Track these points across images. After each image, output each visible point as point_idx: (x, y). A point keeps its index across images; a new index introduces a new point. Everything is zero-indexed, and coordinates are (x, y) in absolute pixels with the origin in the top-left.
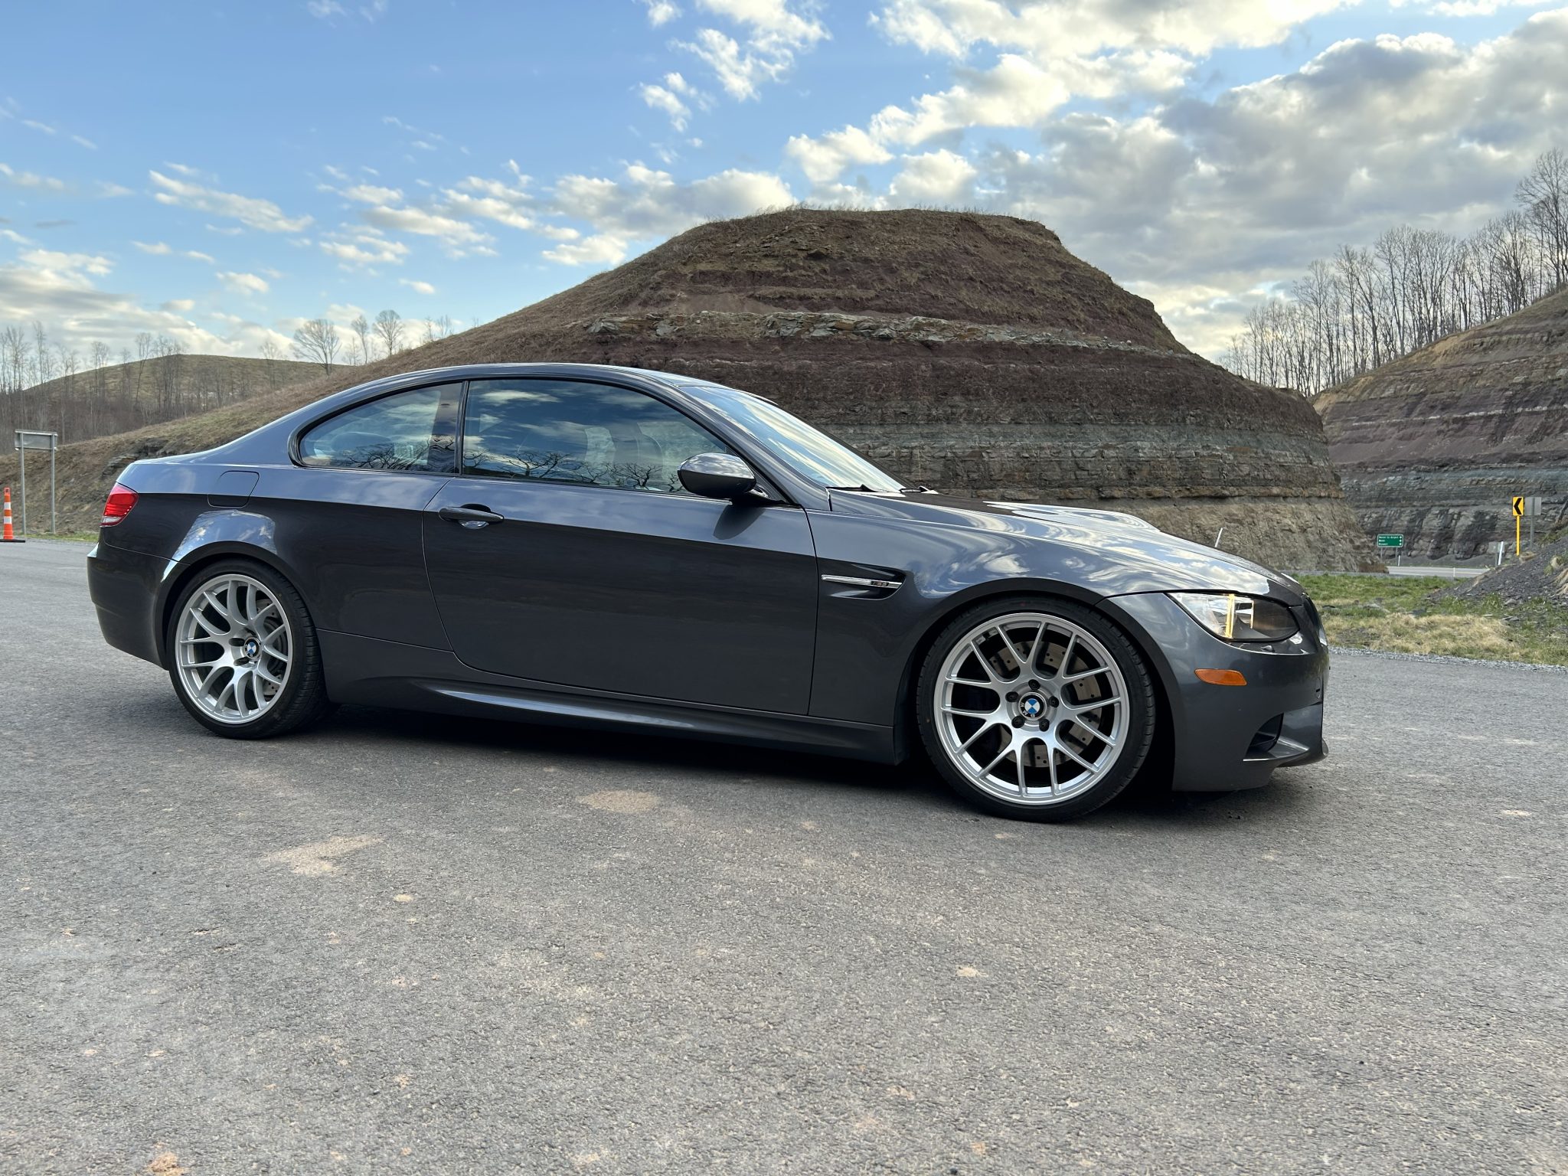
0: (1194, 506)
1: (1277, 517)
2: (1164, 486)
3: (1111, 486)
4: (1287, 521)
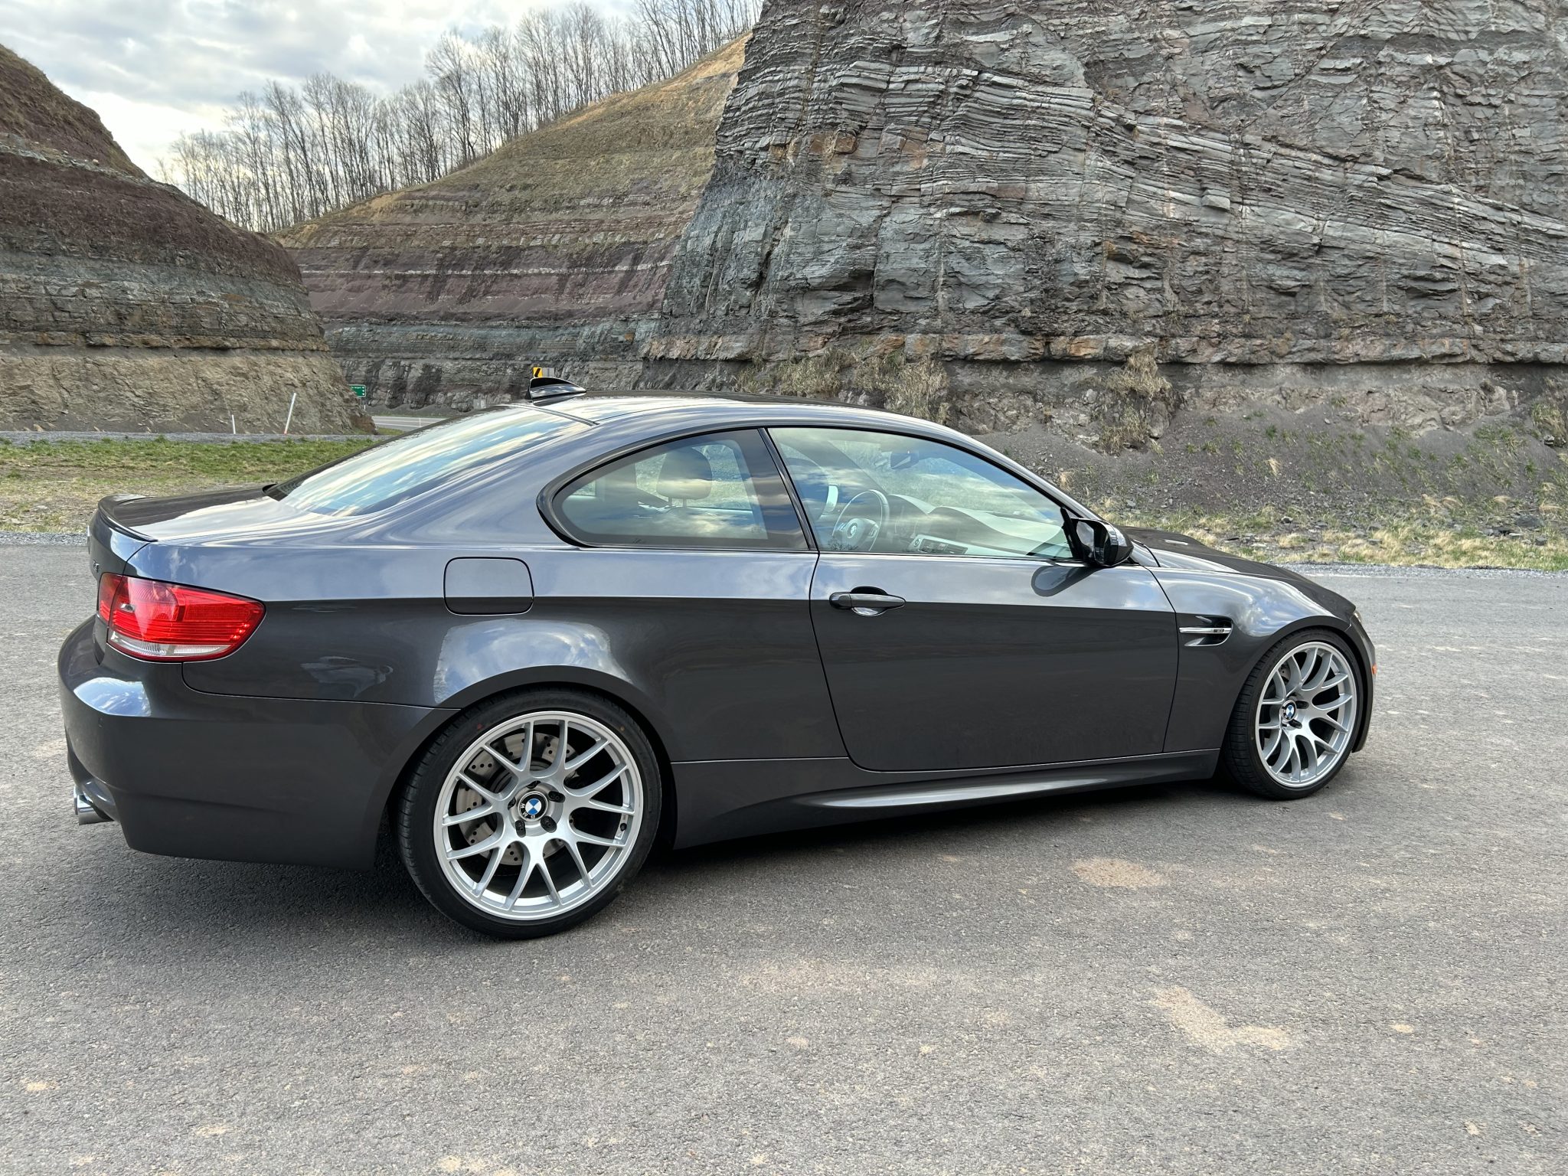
0: (196, 357)
1: (280, 371)
2: (161, 335)
3: (99, 332)
4: (288, 375)
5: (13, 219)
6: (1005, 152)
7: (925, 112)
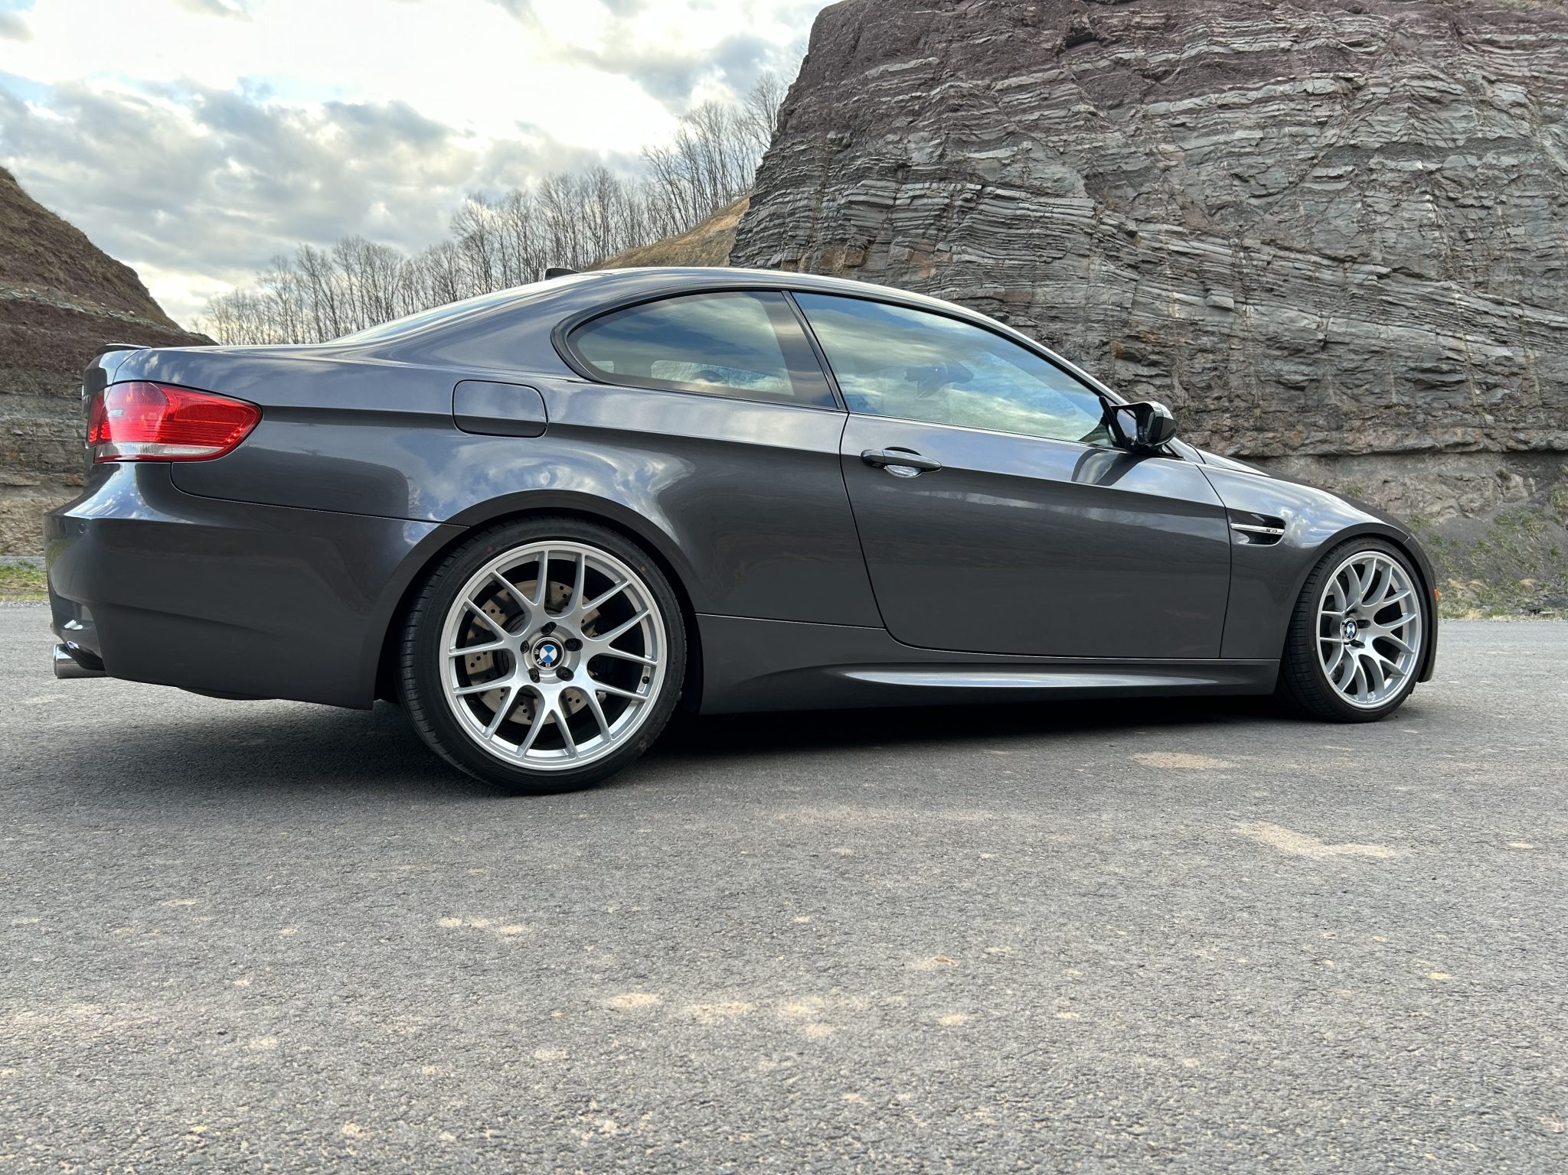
5: (50, 366)
6: (1010, 260)
7: (932, 224)
